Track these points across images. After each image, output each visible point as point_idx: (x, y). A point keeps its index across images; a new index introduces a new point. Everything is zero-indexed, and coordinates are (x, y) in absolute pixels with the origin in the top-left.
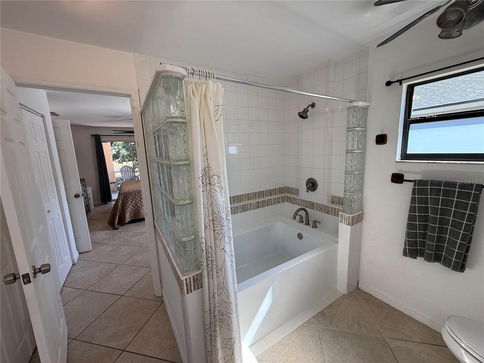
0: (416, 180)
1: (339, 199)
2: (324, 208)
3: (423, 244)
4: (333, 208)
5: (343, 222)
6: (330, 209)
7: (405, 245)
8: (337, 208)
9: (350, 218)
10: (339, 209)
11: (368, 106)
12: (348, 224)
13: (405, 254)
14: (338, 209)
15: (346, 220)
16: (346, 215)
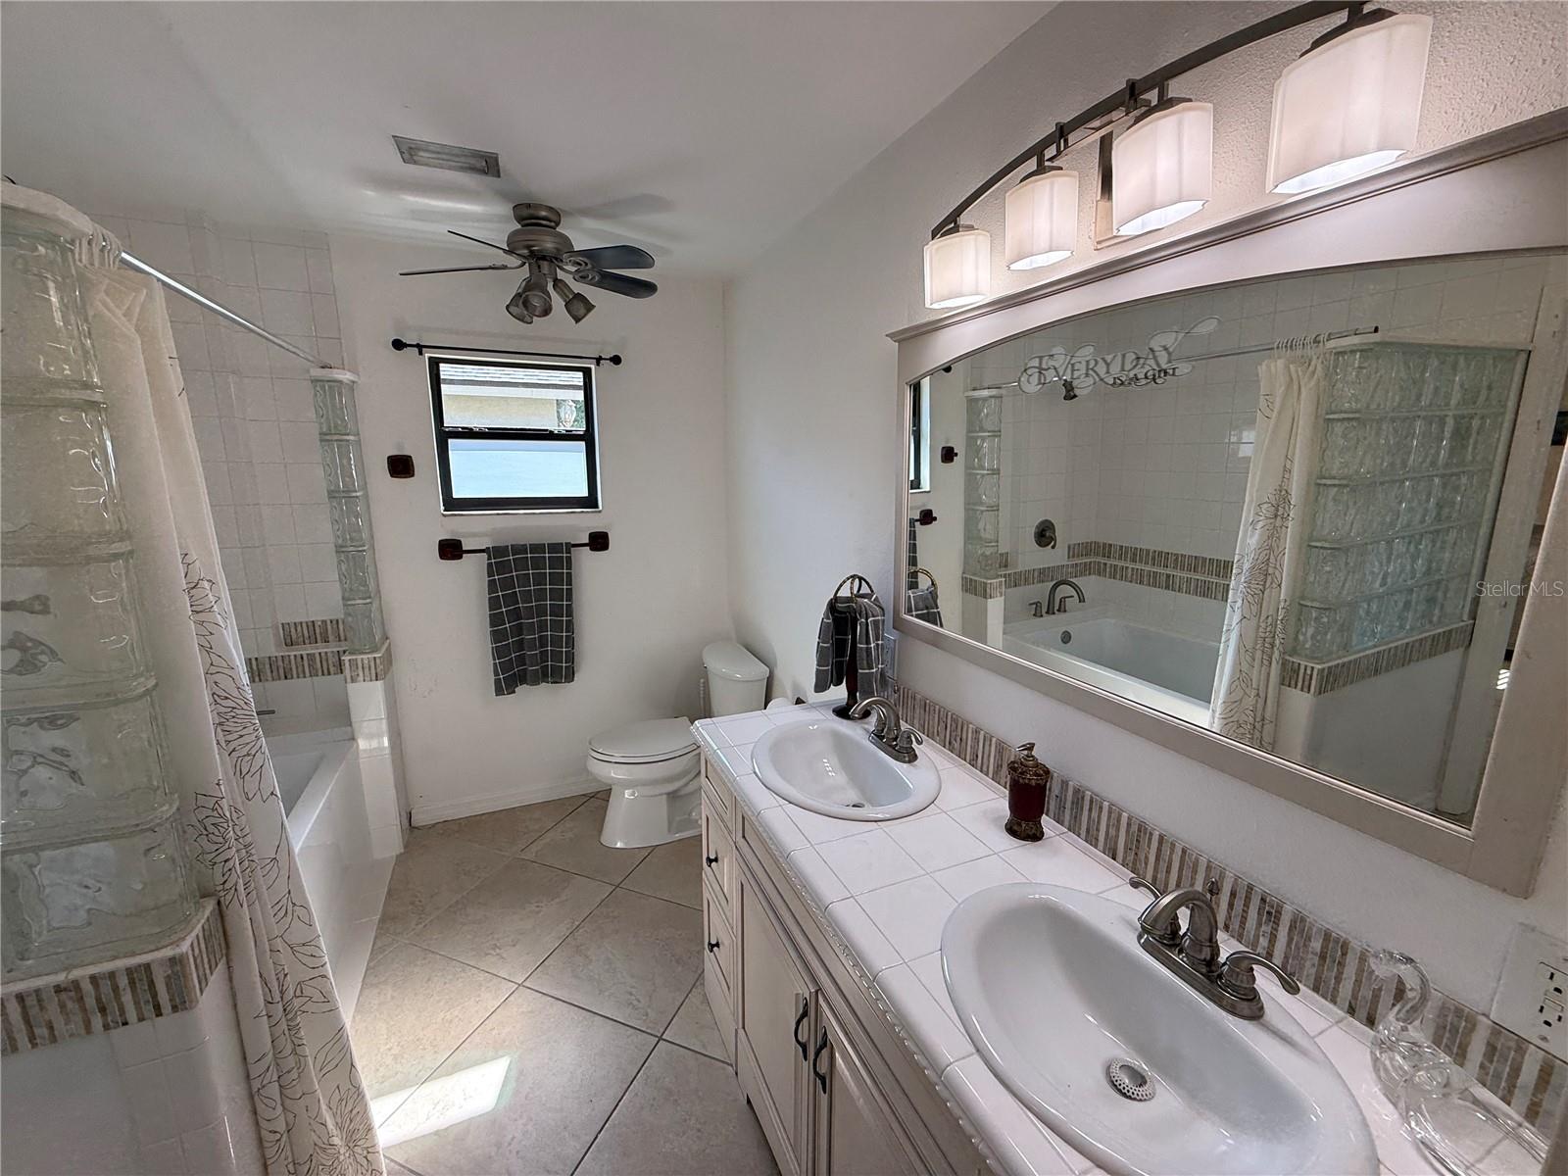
0: (488, 548)
1: (311, 628)
2: (268, 666)
3: (521, 660)
4: (305, 658)
5: (361, 678)
6: (293, 662)
7: (496, 674)
8: (316, 651)
9: (378, 661)
10: (326, 653)
11: (353, 382)
12: (374, 678)
13: (499, 691)
14: (323, 654)
15: (367, 670)
16: (365, 657)
